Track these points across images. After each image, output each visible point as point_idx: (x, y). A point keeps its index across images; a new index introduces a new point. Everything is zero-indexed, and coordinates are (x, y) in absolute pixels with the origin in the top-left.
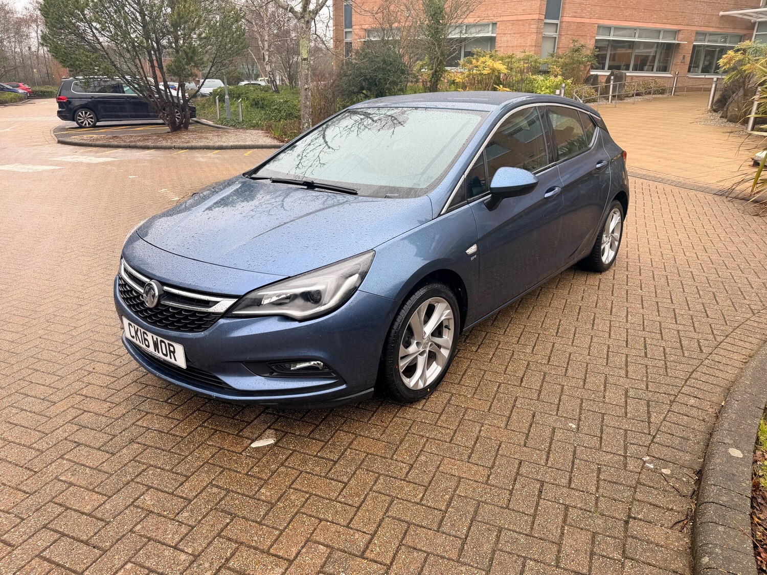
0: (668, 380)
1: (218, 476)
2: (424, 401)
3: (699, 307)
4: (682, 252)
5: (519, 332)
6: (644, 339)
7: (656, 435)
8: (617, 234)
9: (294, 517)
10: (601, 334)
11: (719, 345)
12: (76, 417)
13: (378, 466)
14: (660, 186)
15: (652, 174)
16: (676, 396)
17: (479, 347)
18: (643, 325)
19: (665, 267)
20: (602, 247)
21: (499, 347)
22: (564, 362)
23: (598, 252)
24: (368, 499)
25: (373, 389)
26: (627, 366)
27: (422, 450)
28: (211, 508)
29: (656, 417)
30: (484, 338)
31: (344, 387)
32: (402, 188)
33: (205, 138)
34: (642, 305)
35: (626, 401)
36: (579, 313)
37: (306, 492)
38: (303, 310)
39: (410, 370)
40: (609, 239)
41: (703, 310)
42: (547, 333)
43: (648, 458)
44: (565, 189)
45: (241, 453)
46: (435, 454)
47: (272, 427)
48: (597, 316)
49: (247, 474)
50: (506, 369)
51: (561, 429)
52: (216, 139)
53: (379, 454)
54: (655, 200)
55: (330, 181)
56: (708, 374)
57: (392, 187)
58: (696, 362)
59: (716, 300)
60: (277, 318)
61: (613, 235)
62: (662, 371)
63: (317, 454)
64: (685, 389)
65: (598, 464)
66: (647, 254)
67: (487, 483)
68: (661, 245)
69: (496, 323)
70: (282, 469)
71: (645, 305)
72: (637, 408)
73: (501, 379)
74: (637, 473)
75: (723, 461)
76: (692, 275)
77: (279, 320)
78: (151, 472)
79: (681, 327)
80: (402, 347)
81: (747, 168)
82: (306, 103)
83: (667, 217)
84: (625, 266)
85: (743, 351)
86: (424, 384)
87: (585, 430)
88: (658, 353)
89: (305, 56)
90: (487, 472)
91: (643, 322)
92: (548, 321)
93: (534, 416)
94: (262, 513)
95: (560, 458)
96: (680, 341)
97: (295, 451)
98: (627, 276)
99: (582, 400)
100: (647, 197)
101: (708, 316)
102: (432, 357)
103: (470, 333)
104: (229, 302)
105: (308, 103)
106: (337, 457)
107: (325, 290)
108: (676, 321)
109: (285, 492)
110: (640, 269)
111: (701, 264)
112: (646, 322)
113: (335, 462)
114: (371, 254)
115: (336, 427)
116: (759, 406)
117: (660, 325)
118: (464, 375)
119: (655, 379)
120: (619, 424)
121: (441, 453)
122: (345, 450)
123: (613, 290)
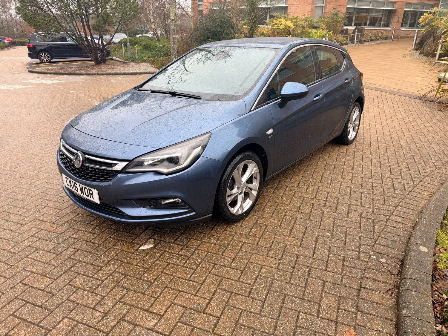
0: (386, 207)
1: (120, 266)
2: (242, 221)
3: (405, 164)
4: (395, 132)
5: (298, 180)
6: (372, 184)
7: (377, 239)
8: (357, 122)
9: (164, 290)
10: (347, 181)
11: (416, 186)
12: (36, 233)
13: (214, 259)
14: (384, 94)
15: (378, 87)
16: (390, 217)
17: (275, 190)
18: (372, 176)
19: (385, 141)
20: (348, 130)
21: (287, 189)
22: (324, 197)
23: (346, 133)
24: (208, 278)
25: (211, 215)
26: (361, 199)
27: (240, 250)
28: (115, 286)
29: (378, 229)
30: (278, 184)
31: (194, 213)
32: (228, 95)
33: (116, 68)
34: (371, 164)
35: (361, 220)
36: (334, 169)
37: (172, 275)
38: (168, 168)
39: (234, 203)
40: (353, 125)
41: (407, 166)
42: (315, 181)
43: (372, 253)
44: (326, 95)
45: (133, 253)
46: (248, 252)
47: (152, 238)
48: (344, 170)
49: (137, 265)
50: (290, 202)
51: (322, 236)
52: (122, 69)
53: (215, 252)
54: (381, 102)
55: (185, 91)
56: (409, 204)
57: (222, 95)
58: (402, 197)
59: (414, 160)
60: (152, 173)
61: (355, 122)
62: (382, 202)
63: (178, 253)
64: (395, 213)
65: (343, 257)
66: (375, 134)
67: (278, 268)
68: (383, 129)
69: (285, 175)
70: (158, 262)
71: (373, 163)
72: (367, 224)
73: (287, 208)
74: (366, 261)
75: (416, 254)
76: (401, 146)
77: (153, 175)
78: (80, 265)
79: (393, 177)
80: (228, 189)
81: (435, 83)
82: (174, 46)
83: (387, 112)
84: (362, 141)
85: (430, 190)
86: (242, 211)
87: (336, 237)
88: (380, 192)
89: (173, 18)
90: (278, 262)
91: (372, 174)
92: (316, 174)
93: (306, 229)
94: (145, 288)
95: (321, 253)
96: (393, 184)
97: (166, 251)
98: (363, 147)
99: (334, 219)
100: (376, 101)
101: (409, 170)
102: (247, 195)
103: (270, 181)
104: (124, 164)
105: (175, 46)
106: (190, 254)
107: (181, 156)
108: (391, 173)
109: (159, 276)
110: (371, 143)
111: (406, 139)
112: (373, 173)
113: (189, 257)
114: (209, 134)
115: (190, 237)
116: (438, 222)
117: (382, 175)
118: (266, 205)
119: (378, 206)
120: (356, 233)
121: (252, 251)
122: (195, 250)
123: (354, 155)
